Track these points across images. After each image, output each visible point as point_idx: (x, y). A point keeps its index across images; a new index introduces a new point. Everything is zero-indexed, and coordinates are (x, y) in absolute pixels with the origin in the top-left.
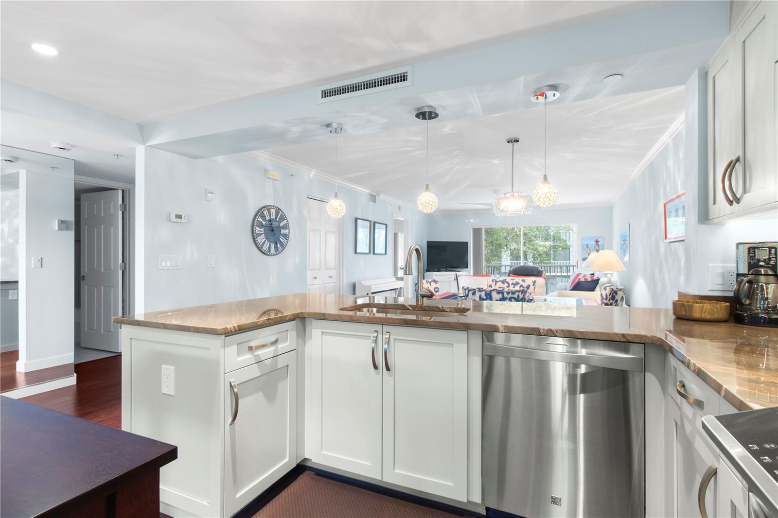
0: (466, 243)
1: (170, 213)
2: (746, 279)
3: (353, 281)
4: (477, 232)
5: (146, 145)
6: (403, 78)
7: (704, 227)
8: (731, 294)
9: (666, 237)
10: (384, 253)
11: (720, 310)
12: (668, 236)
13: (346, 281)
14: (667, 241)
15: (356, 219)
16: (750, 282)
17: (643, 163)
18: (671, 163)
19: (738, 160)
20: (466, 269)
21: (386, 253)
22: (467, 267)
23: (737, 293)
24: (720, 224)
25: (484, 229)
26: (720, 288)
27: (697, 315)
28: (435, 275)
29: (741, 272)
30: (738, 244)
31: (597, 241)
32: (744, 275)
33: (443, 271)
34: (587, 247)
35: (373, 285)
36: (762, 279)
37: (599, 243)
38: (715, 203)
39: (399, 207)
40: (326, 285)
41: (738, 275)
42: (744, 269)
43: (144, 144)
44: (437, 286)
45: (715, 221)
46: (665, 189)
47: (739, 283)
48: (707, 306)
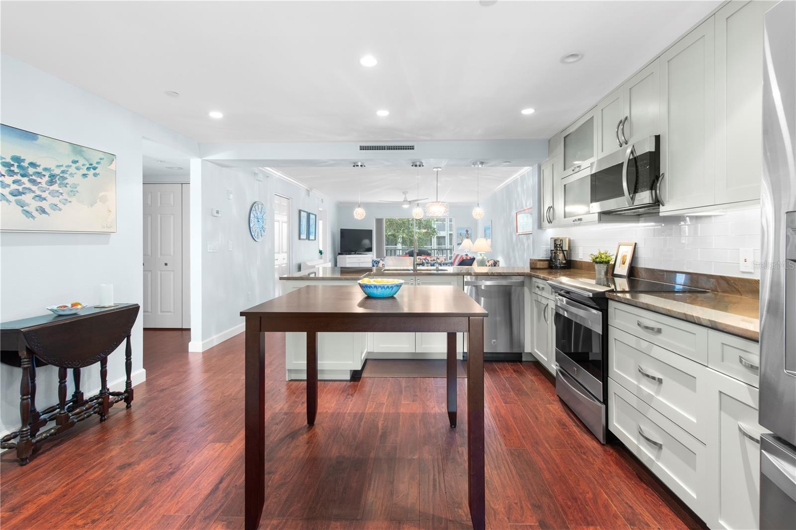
0: (372, 231)
1: (212, 209)
2: (553, 252)
3: (299, 262)
4: (379, 221)
5: (203, 159)
6: (412, 148)
7: (540, 230)
8: (549, 259)
9: (517, 232)
10: (314, 239)
11: (545, 264)
12: (518, 232)
13: (295, 262)
14: (518, 234)
15: (300, 211)
16: (555, 253)
17: (502, 185)
18: (519, 189)
19: (551, 207)
20: (371, 252)
21: (315, 239)
22: (372, 251)
23: (551, 257)
24: (545, 230)
25: (384, 220)
26: (545, 256)
27: (538, 267)
28: (349, 258)
29: (552, 249)
30: (551, 238)
31: (467, 231)
32: (553, 250)
33: (353, 254)
34: (461, 235)
35: (317, 265)
36: (558, 251)
37: (468, 232)
38: (543, 221)
39: (322, 200)
40: (283, 265)
41: (551, 250)
42: (553, 248)
43: (201, 158)
44: (383, 263)
45: (544, 229)
46: (516, 204)
47: (551, 253)
48: (541, 263)
